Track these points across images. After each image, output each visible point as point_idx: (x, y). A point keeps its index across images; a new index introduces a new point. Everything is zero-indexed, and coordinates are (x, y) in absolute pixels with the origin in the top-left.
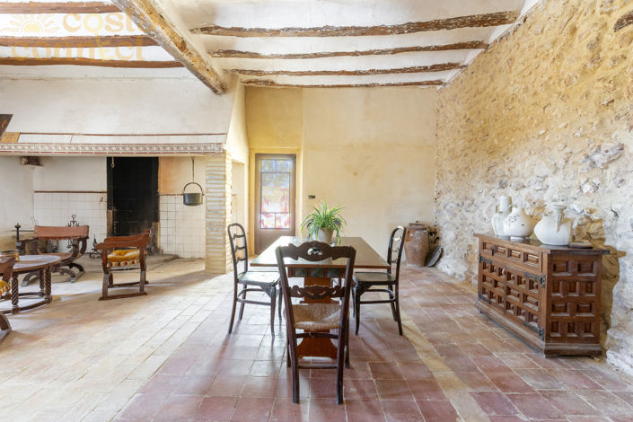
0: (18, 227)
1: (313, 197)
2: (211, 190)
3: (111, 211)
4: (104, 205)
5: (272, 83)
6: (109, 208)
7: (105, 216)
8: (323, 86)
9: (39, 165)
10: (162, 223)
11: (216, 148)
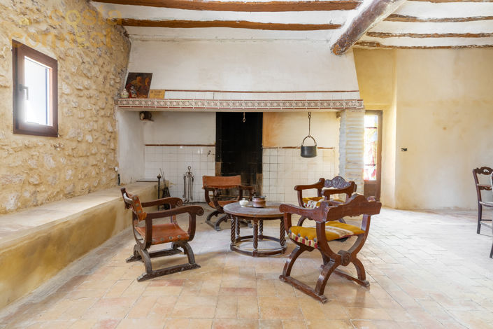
0: (159, 177)
1: (405, 150)
2: (350, 143)
3: (220, 163)
4: (212, 157)
5: (378, 44)
6: (217, 160)
7: (214, 168)
8: (425, 48)
9: (150, 120)
10: (265, 174)
11: (357, 104)
